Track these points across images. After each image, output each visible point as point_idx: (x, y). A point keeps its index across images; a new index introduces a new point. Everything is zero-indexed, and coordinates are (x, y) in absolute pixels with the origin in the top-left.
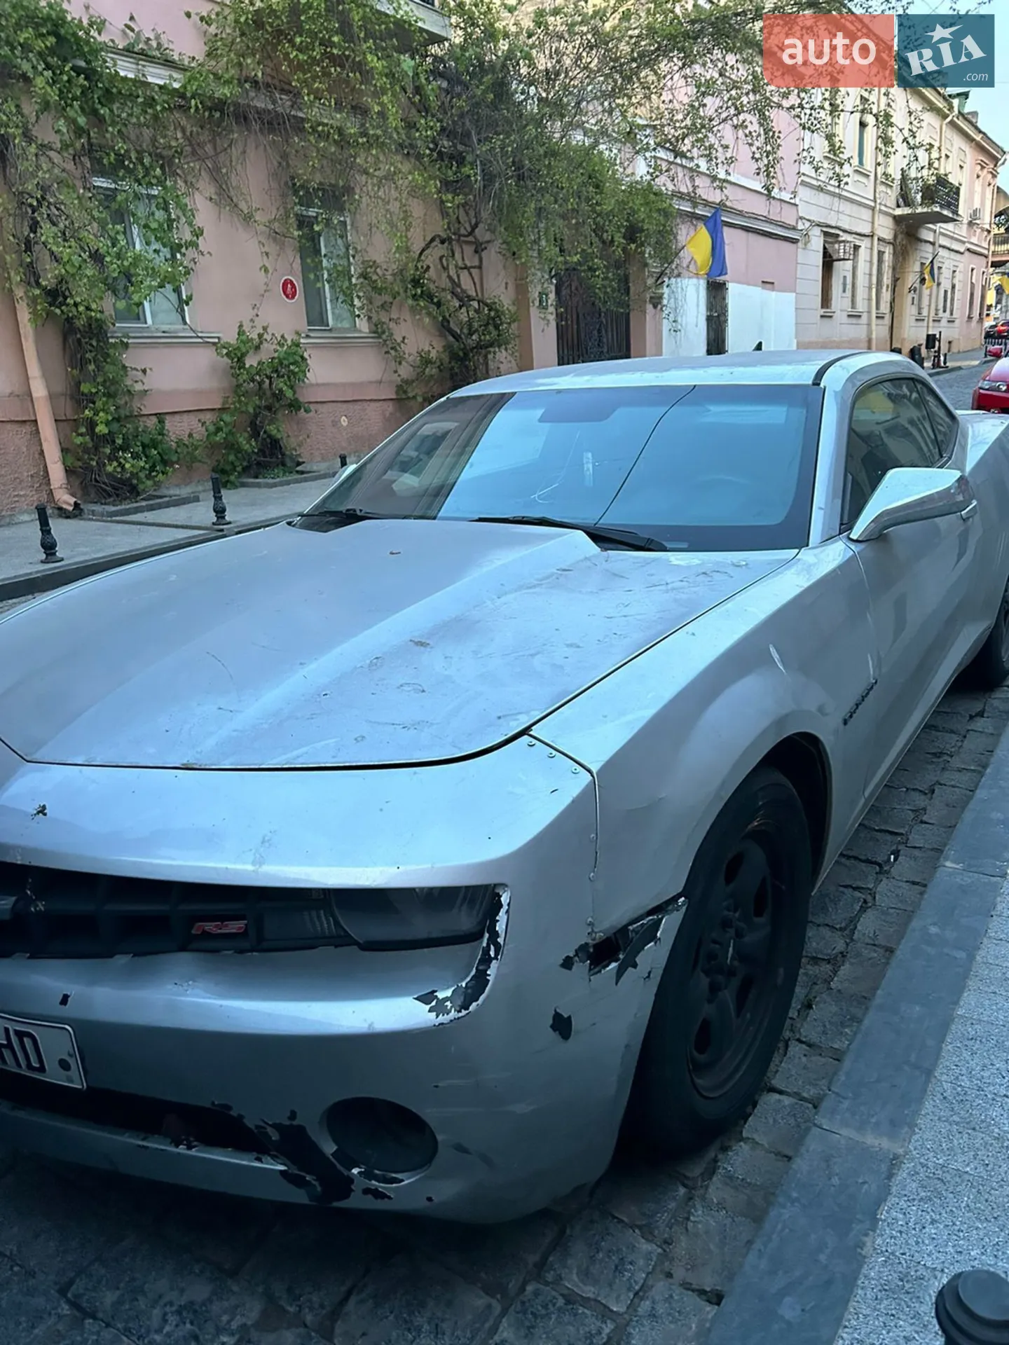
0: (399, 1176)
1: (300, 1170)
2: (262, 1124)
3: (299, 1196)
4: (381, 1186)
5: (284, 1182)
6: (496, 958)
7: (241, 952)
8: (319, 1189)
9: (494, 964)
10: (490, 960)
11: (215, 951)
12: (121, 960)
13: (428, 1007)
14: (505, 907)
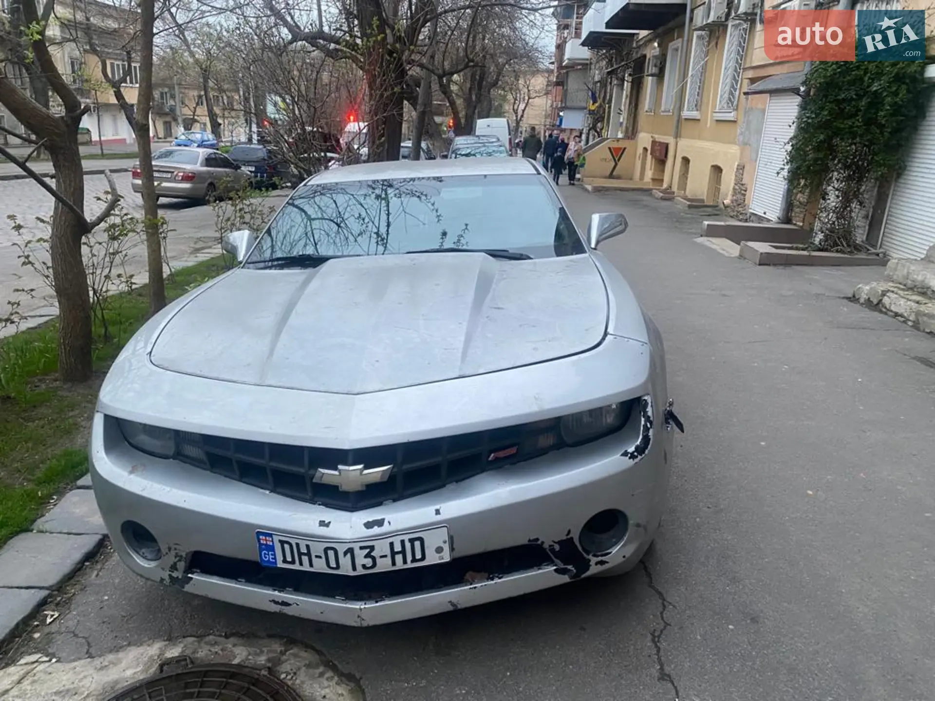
0: (609, 551)
1: (564, 565)
2: (552, 543)
3: (566, 579)
4: (603, 558)
5: (556, 575)
6: (651, 427)
7: (514, 464)
8: (575, 571)
9: (651, 431)
10: (648, 429)
11: (500, 468)
12: (451, 487)
13: (628, 458)
14: (650, 404)
